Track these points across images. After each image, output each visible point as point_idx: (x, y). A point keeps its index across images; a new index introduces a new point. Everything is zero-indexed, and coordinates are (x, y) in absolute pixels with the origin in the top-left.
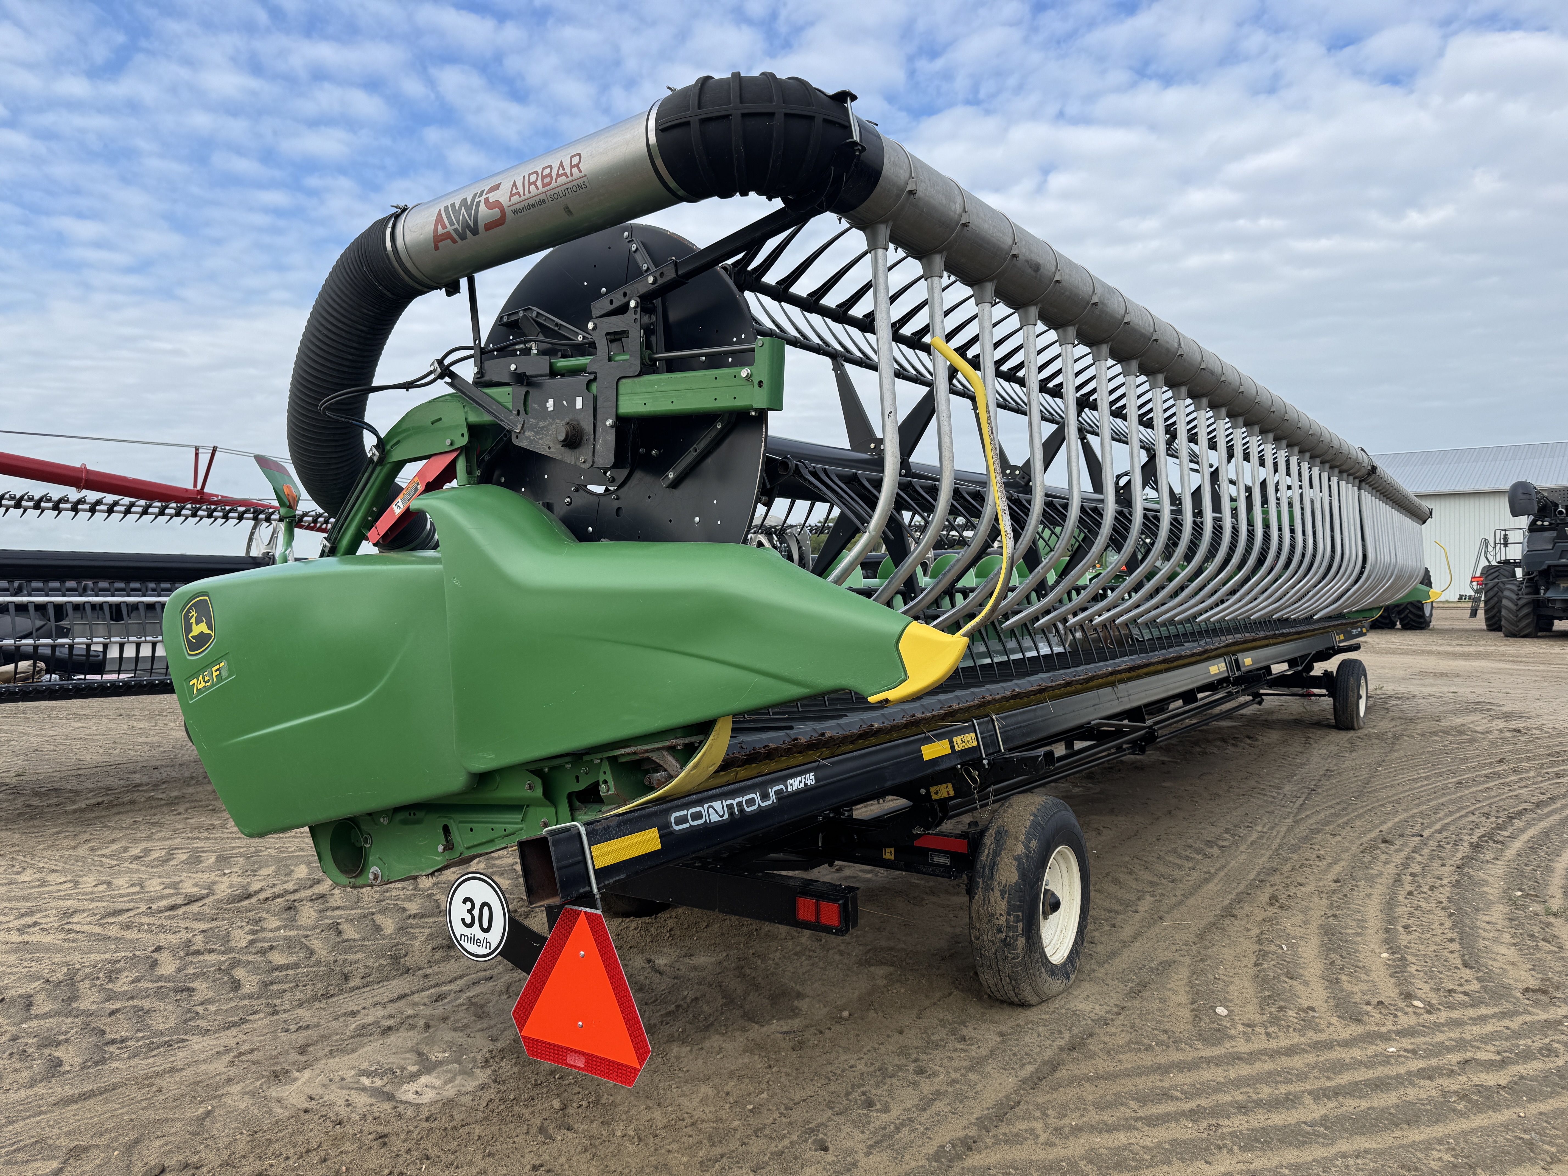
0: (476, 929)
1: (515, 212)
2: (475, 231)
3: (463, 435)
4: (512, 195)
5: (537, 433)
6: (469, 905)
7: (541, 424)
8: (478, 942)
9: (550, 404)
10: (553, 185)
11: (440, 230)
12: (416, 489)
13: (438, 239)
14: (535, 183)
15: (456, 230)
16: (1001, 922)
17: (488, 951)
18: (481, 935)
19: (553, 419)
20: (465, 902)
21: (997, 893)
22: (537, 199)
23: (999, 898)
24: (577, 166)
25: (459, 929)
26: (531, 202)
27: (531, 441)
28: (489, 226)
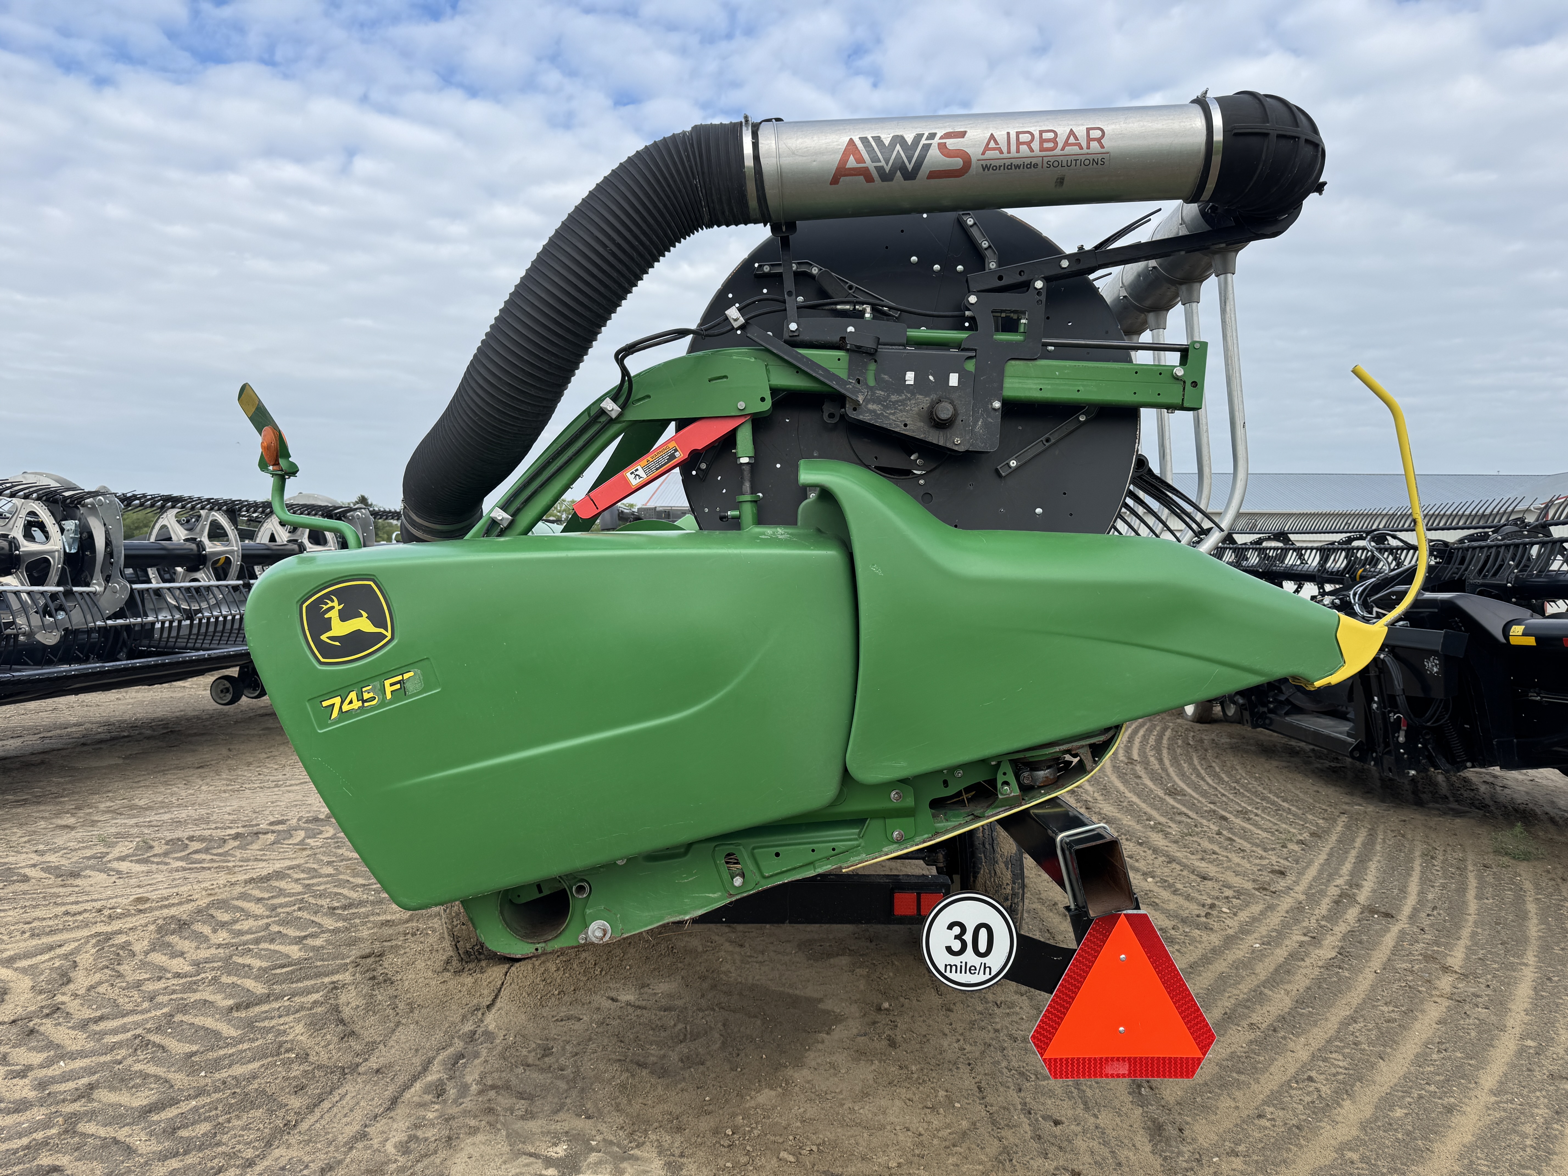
0: (969, 956)
1: (986, 168)
2: (910, 175)
3: (763, 399)
4: (987, 148)
5: (886, 407)
6: (957, 930)
7: (894, 398)
8: (972, 970)
9: (910, 377)
10: (1058, 151)
11: (852, 163)
12: (672, 457)
13: (841, 173)
14: (1028, 144)
15: (880, 169)
16: (1008, 891)
17: (987, 977)
18: (976, 961)
19: (913, 394)
20: (950, 927)
21: (1002, 865)
22: (1027, 161)
23: (1004, 870)
24: (1099, 140)
25: (941, 958)
26: (1015, 162)
27: (878, 416)
28: (935, 175)
